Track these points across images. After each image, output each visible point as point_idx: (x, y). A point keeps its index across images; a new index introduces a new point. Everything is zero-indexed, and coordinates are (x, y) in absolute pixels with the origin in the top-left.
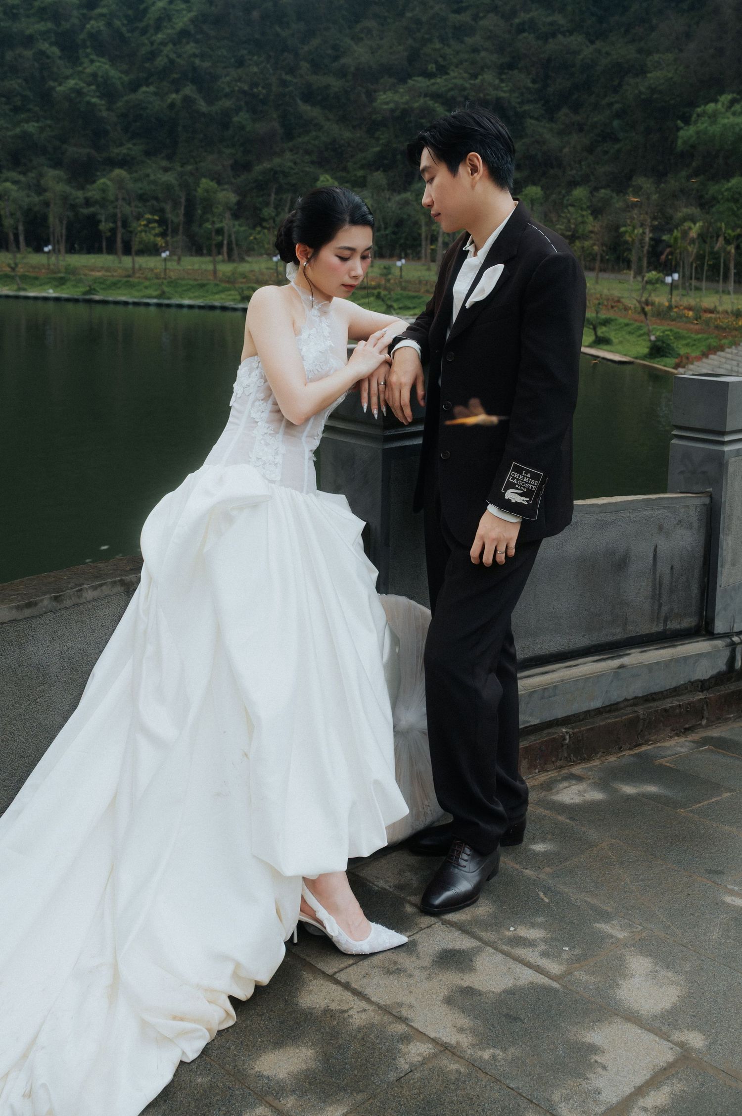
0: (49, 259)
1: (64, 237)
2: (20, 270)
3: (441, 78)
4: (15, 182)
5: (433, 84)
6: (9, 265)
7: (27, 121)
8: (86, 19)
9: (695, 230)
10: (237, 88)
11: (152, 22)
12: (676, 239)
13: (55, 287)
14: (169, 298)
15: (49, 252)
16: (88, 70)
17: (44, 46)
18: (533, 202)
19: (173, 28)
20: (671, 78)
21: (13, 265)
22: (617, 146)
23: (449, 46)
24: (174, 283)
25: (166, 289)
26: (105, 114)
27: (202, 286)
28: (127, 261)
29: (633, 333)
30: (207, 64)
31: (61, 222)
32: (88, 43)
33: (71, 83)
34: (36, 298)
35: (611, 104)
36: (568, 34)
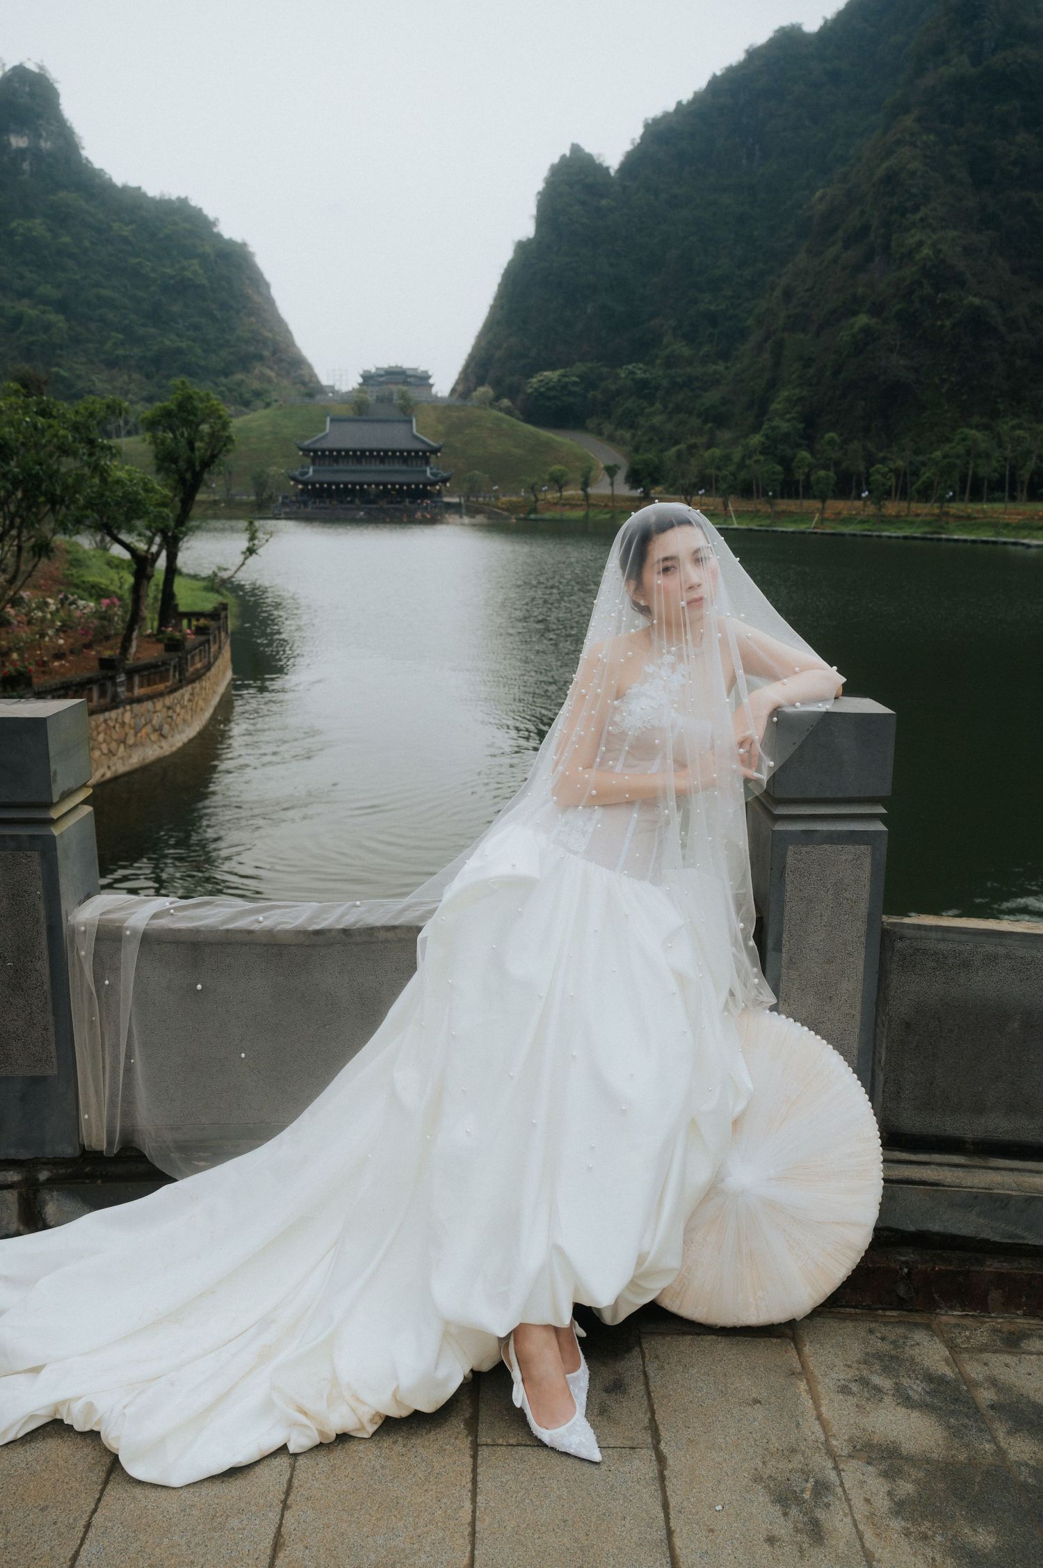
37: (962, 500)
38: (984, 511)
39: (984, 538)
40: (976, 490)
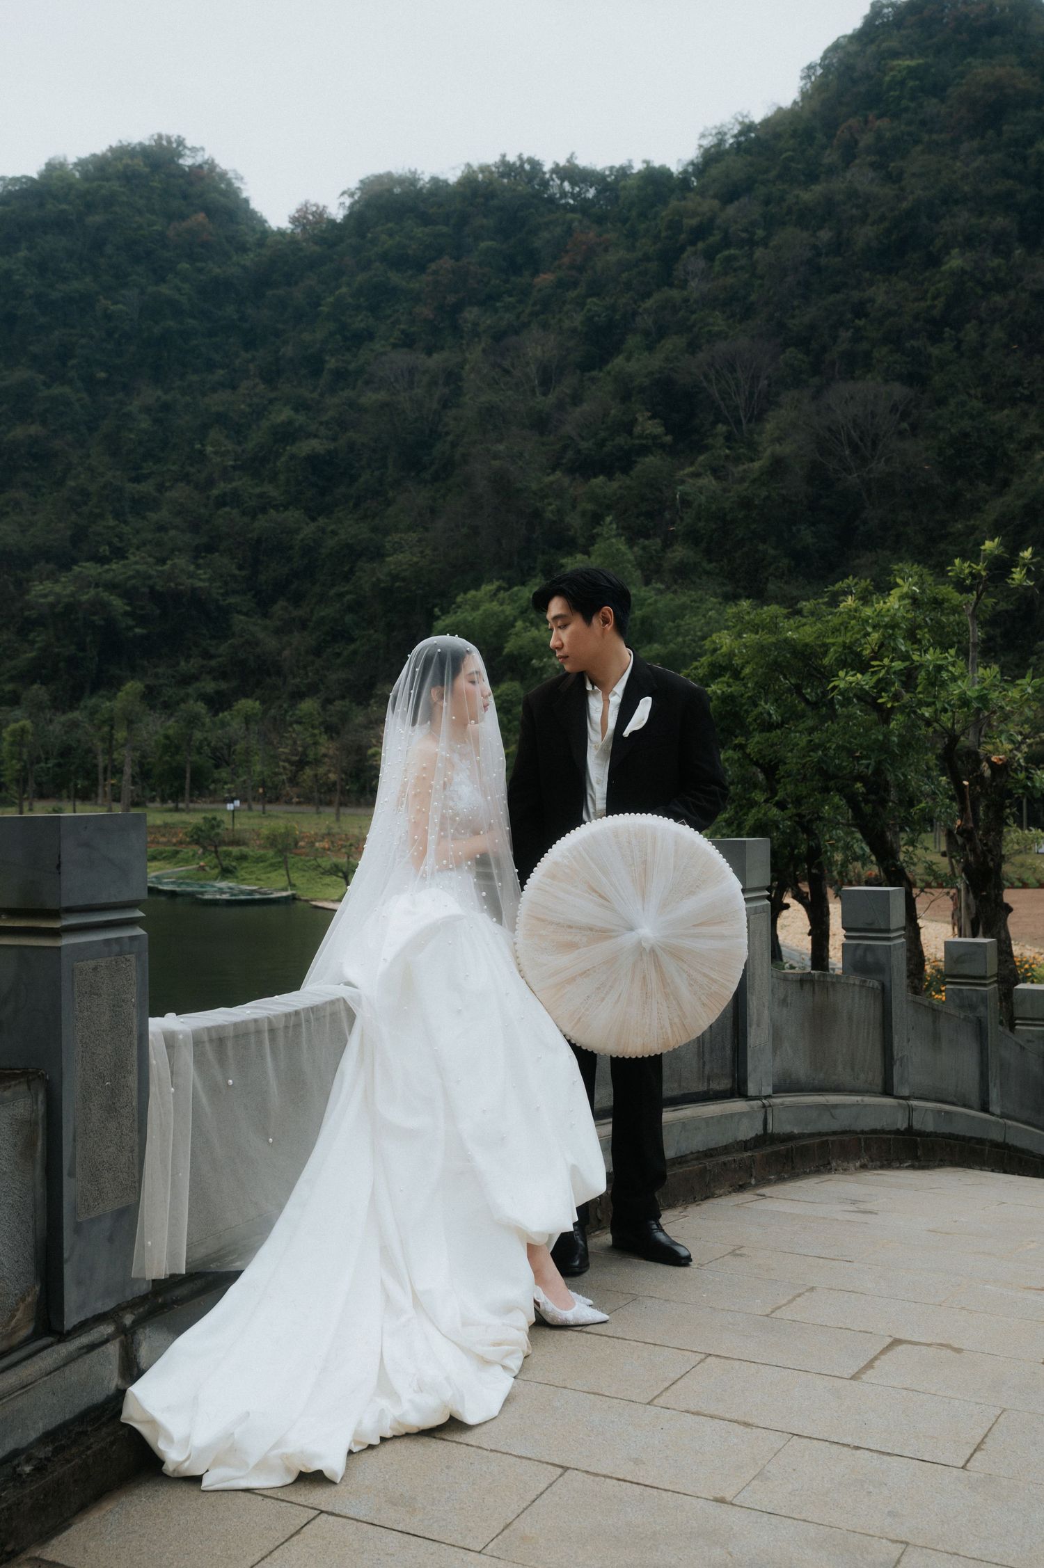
3: (116, 563)
5: (108, 571)
18: (248, 720)
20: (417, 563)
22: (352, 647)
23: (125, 522)
35: (340, 595)
36: (281, 509)
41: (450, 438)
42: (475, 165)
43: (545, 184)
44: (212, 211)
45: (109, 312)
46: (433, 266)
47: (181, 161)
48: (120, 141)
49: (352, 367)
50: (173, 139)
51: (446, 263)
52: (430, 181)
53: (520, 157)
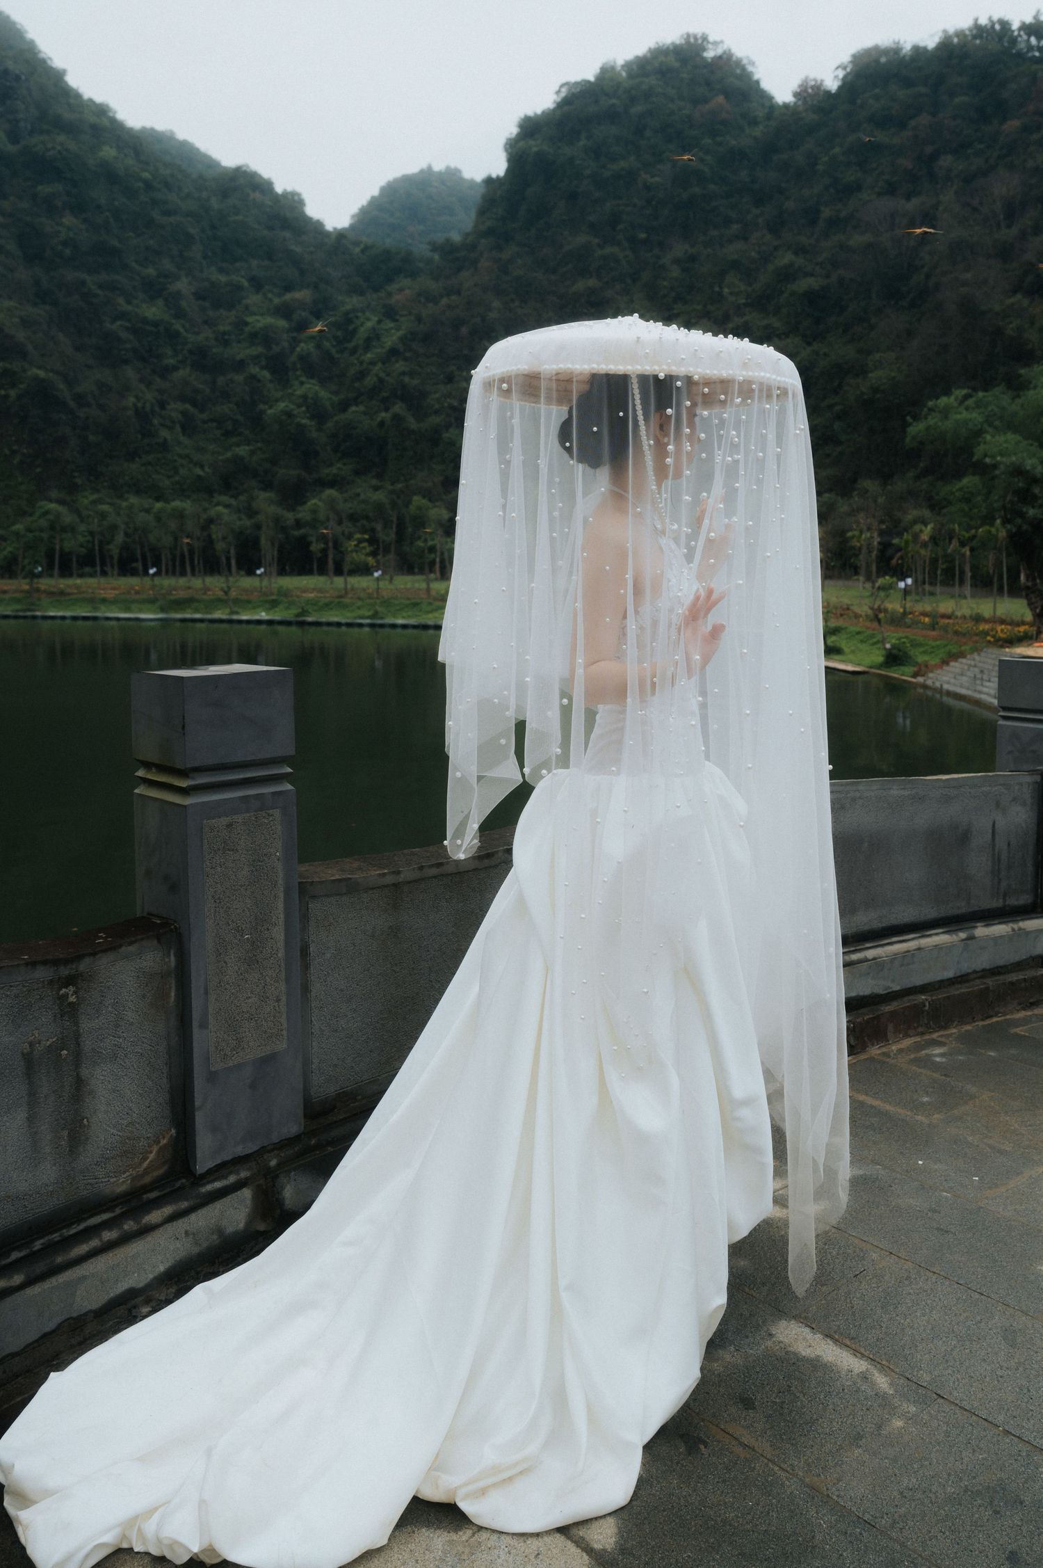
0: (261, 581)
1: (276, 560)
2: (233, 594)
4: (227, 506)
6: (222, 589)
7: (238, 445)
8: (295, 342)
9: (926, 532)
10: (446, 404)
11: (361, 342)
12: (907, 542)
13: (267, 610)
14: (382, 618)
15: (260, 575)
16: (298, 393)
17: (255, 370)
19: (383, 347)
20: (894, 378)
21: (226, 589)
22: (839, 449)
24: (386, 603)
25: (379, 609)
26: (315, 435)
27: (415, 605)
28: (339, 581)
29: (865, 642)
30: (415, 382)
31: (273, 544)
32: (299, 366)
33: (282, 405)
34: (248, 622)
35: (830, 407)
36: (783, 337)
37: (51, 576)
38: (78, 587)
39: (84, 614)
40: (65, 565)
41: (925, 270)
42: (951, 31)
43: (1014, 41)
44: (728, 93)
45: (648, 184)
46: (913, 123)
47: (706, 54)
48: (657, 43)
49: (843, 214)
50: (698, 37)
51: (924, 119)
52: (911, 49)
53: (990, 18)
